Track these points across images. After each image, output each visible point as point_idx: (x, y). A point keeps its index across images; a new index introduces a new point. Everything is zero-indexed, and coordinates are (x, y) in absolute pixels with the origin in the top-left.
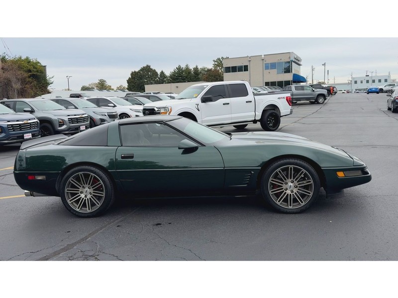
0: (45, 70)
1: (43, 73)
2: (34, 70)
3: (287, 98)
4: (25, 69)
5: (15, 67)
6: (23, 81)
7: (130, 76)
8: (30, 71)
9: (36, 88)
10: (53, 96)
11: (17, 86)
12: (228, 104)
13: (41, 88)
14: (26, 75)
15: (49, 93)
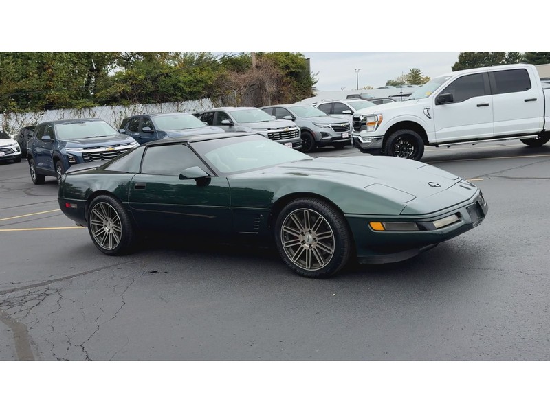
0: (308, 64)
1: (305, 69)
2: (294, 65)
4: (281, 65)
5: (270, 63)
6: (279, 82)
7: (458, 61)
8: (287, 67)
9: (296, 91)
10: (318, 100)
11: (271, 88)
12: (487, 105)
13: (302, 89)
14: (283, 73)
15: (313, 96)
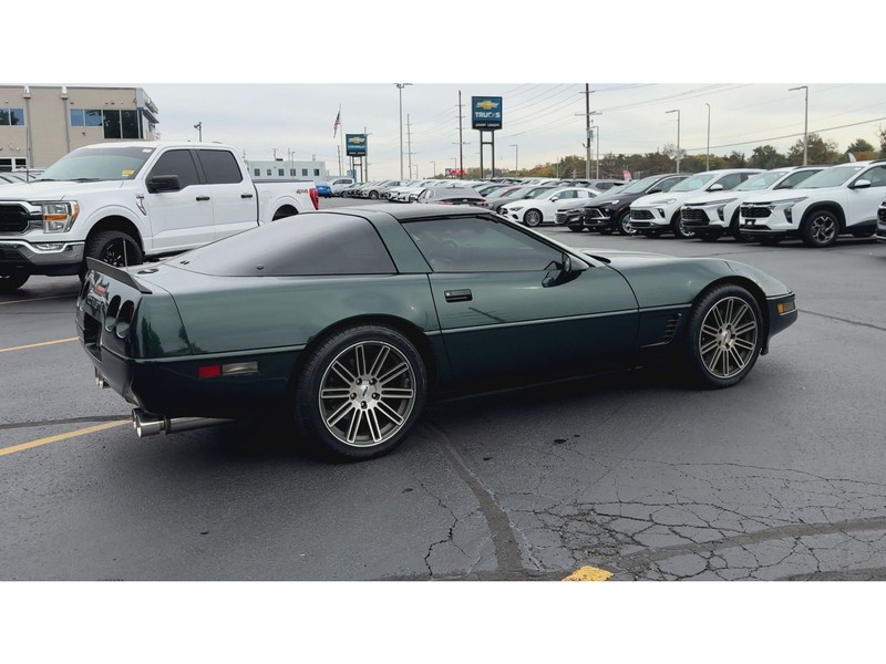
3: (311, 191)
12: (208, 199)
